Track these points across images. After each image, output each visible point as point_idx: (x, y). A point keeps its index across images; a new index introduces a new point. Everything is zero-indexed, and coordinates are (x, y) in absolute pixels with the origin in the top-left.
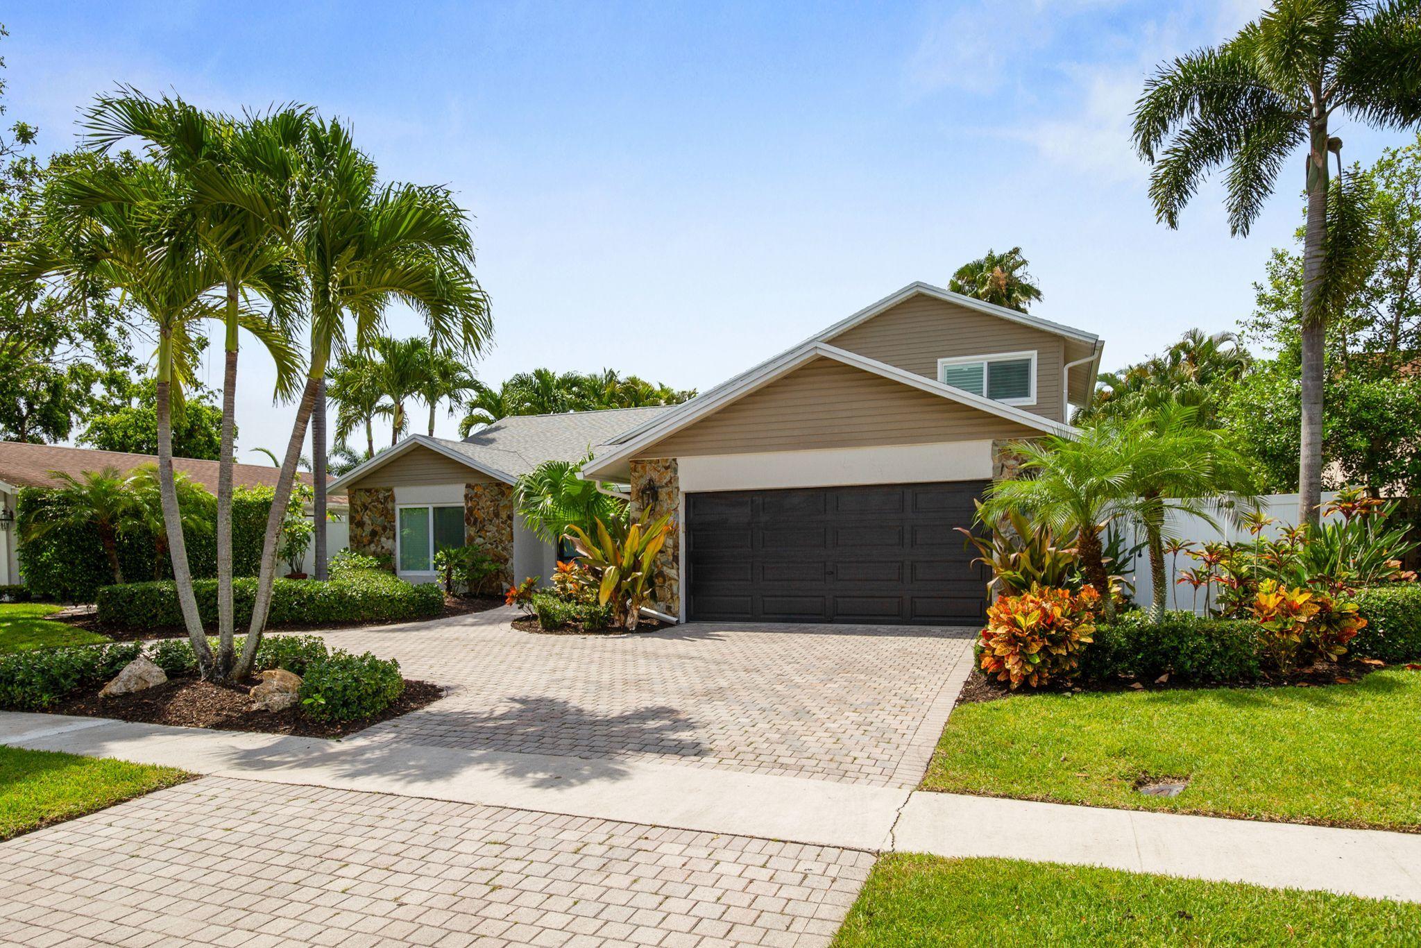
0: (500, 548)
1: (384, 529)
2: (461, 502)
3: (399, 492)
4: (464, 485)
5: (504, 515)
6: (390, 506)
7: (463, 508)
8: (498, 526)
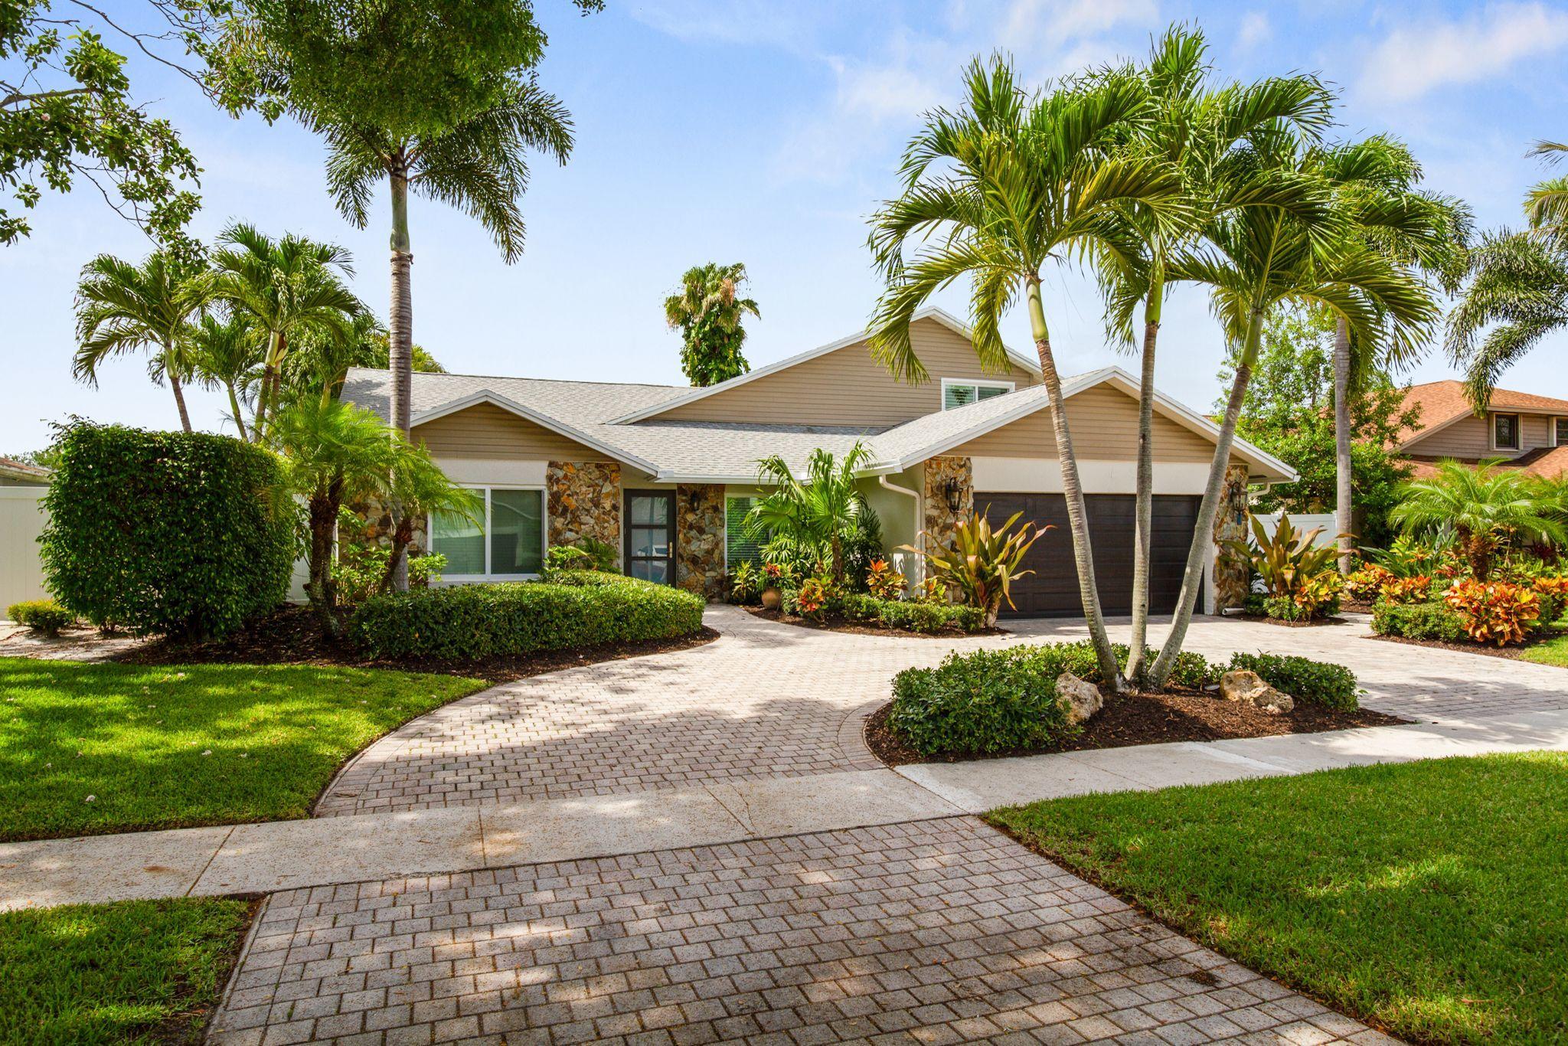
2: (539, 484)
4: (547, 463)
5: (607, 505)
7: (539, 493)
8: (597, 518)
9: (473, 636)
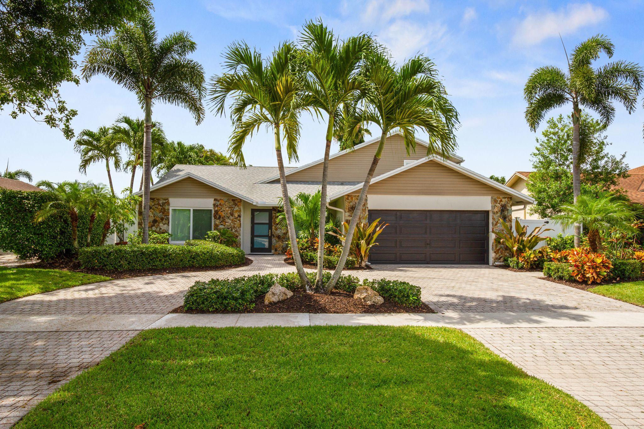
0: (234, 231)
1: (162, 219)
2: (211, 207)
3: (171, 200)
4: (213, 199)
5: (236, 215)
6: (166, 207)
7: (211, 210)
8: (232, 220)
9: (120, 262)
